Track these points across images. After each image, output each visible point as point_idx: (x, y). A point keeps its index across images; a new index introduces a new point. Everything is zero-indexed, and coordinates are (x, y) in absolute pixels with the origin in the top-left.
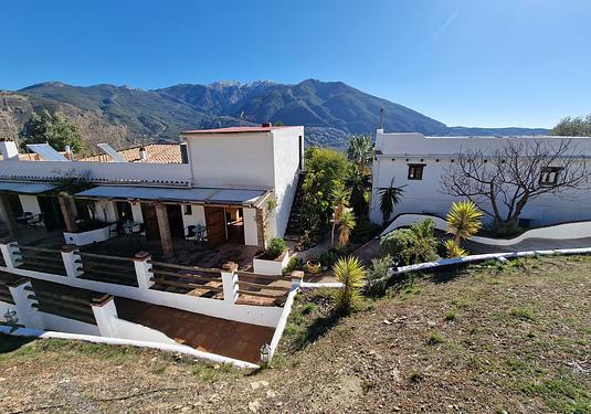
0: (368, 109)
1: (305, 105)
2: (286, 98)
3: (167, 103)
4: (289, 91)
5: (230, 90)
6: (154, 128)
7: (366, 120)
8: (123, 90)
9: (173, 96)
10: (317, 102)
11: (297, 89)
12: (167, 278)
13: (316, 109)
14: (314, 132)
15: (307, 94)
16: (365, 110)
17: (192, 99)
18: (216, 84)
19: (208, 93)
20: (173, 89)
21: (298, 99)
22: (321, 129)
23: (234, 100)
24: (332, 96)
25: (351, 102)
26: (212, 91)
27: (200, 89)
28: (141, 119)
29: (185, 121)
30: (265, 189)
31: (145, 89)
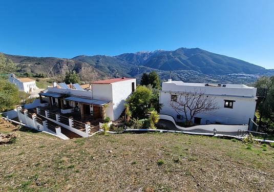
0: (213, 60)
1: (178, 60)
2: (169, 57)
3: (118, 61)
4: (171, 54)
5: (144, 55)
6: (113, 71)
7: (211, 66)
8: (104, 57)
9: (121, 58)
10: (185, 58)
11: (174, 53)
12: (77, 125)
13: (183, 61)
14: (182, 73)
15: (179, 54)
16: (211, 61)
17: (128, 59)
18: (138, 53)
19: (135, 56)
20: (122, 55)
21: (175, 57)
22: (186, 71)
23: (145, 59)
24: (193, 55)
25: (203, 58)
26: (136, 55)
27: (132, 55)
28: (109, 68)
29: (125, 68)
30: (109, 101)
31: (111, 56)
